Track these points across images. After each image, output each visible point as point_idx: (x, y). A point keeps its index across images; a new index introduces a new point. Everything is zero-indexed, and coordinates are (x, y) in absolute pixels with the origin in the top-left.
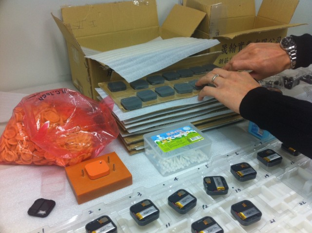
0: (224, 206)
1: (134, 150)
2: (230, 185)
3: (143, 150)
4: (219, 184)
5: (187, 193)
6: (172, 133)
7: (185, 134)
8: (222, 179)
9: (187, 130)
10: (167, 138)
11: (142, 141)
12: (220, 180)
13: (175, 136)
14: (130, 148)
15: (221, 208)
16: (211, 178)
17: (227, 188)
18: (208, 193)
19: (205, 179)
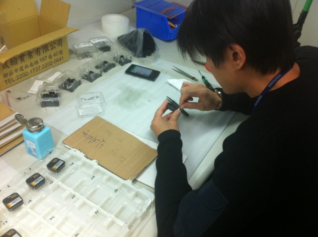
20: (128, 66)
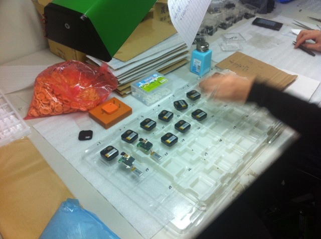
0: (188, 114)
1: (125, 94)
2: (188, 104)
3: (131, 93)
4: (183, 104)
5: (167, 112)
6: (148, 79)
7: (156, 79)
8: (184, 101)
9: (157, 76)
10: (146, 83)
11: (130, 87)
12: (183, 102)
13: (151, 81)
14: (122, 93)
15: (186, 116)
16: (178, 102)
17: (187, 105)
18: (178, 109)
19: (174, 103)
20: (253, 19)
